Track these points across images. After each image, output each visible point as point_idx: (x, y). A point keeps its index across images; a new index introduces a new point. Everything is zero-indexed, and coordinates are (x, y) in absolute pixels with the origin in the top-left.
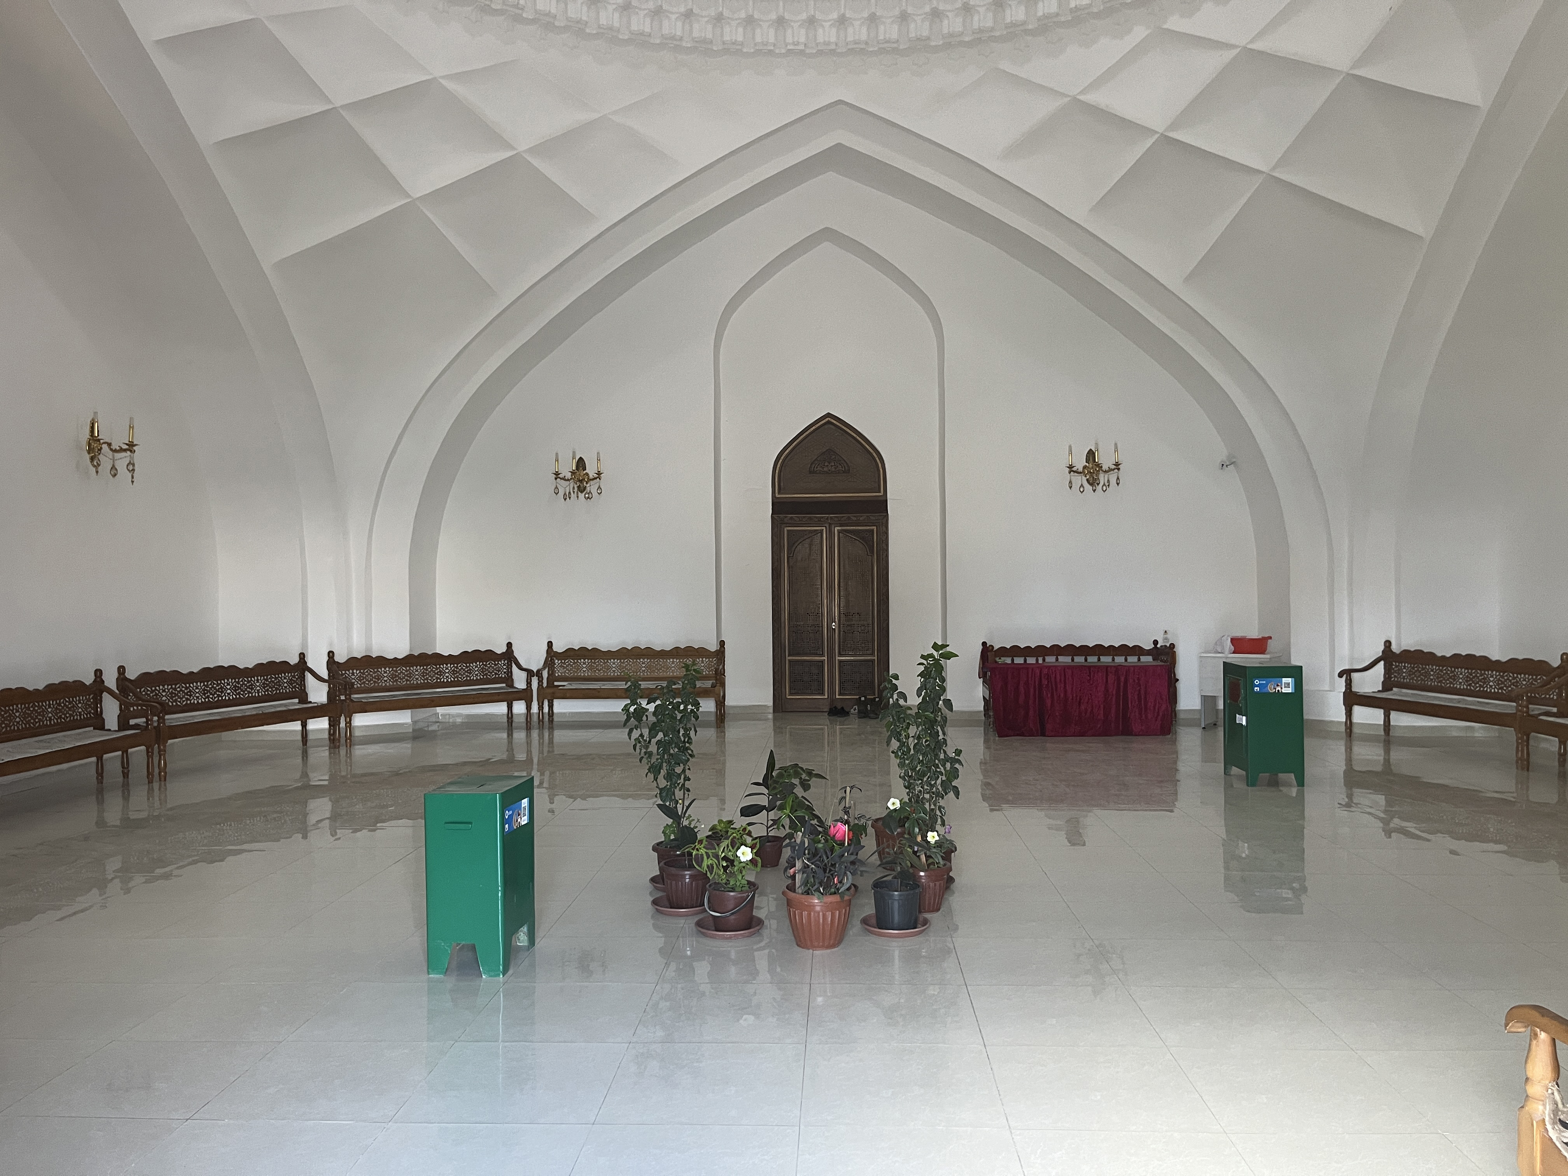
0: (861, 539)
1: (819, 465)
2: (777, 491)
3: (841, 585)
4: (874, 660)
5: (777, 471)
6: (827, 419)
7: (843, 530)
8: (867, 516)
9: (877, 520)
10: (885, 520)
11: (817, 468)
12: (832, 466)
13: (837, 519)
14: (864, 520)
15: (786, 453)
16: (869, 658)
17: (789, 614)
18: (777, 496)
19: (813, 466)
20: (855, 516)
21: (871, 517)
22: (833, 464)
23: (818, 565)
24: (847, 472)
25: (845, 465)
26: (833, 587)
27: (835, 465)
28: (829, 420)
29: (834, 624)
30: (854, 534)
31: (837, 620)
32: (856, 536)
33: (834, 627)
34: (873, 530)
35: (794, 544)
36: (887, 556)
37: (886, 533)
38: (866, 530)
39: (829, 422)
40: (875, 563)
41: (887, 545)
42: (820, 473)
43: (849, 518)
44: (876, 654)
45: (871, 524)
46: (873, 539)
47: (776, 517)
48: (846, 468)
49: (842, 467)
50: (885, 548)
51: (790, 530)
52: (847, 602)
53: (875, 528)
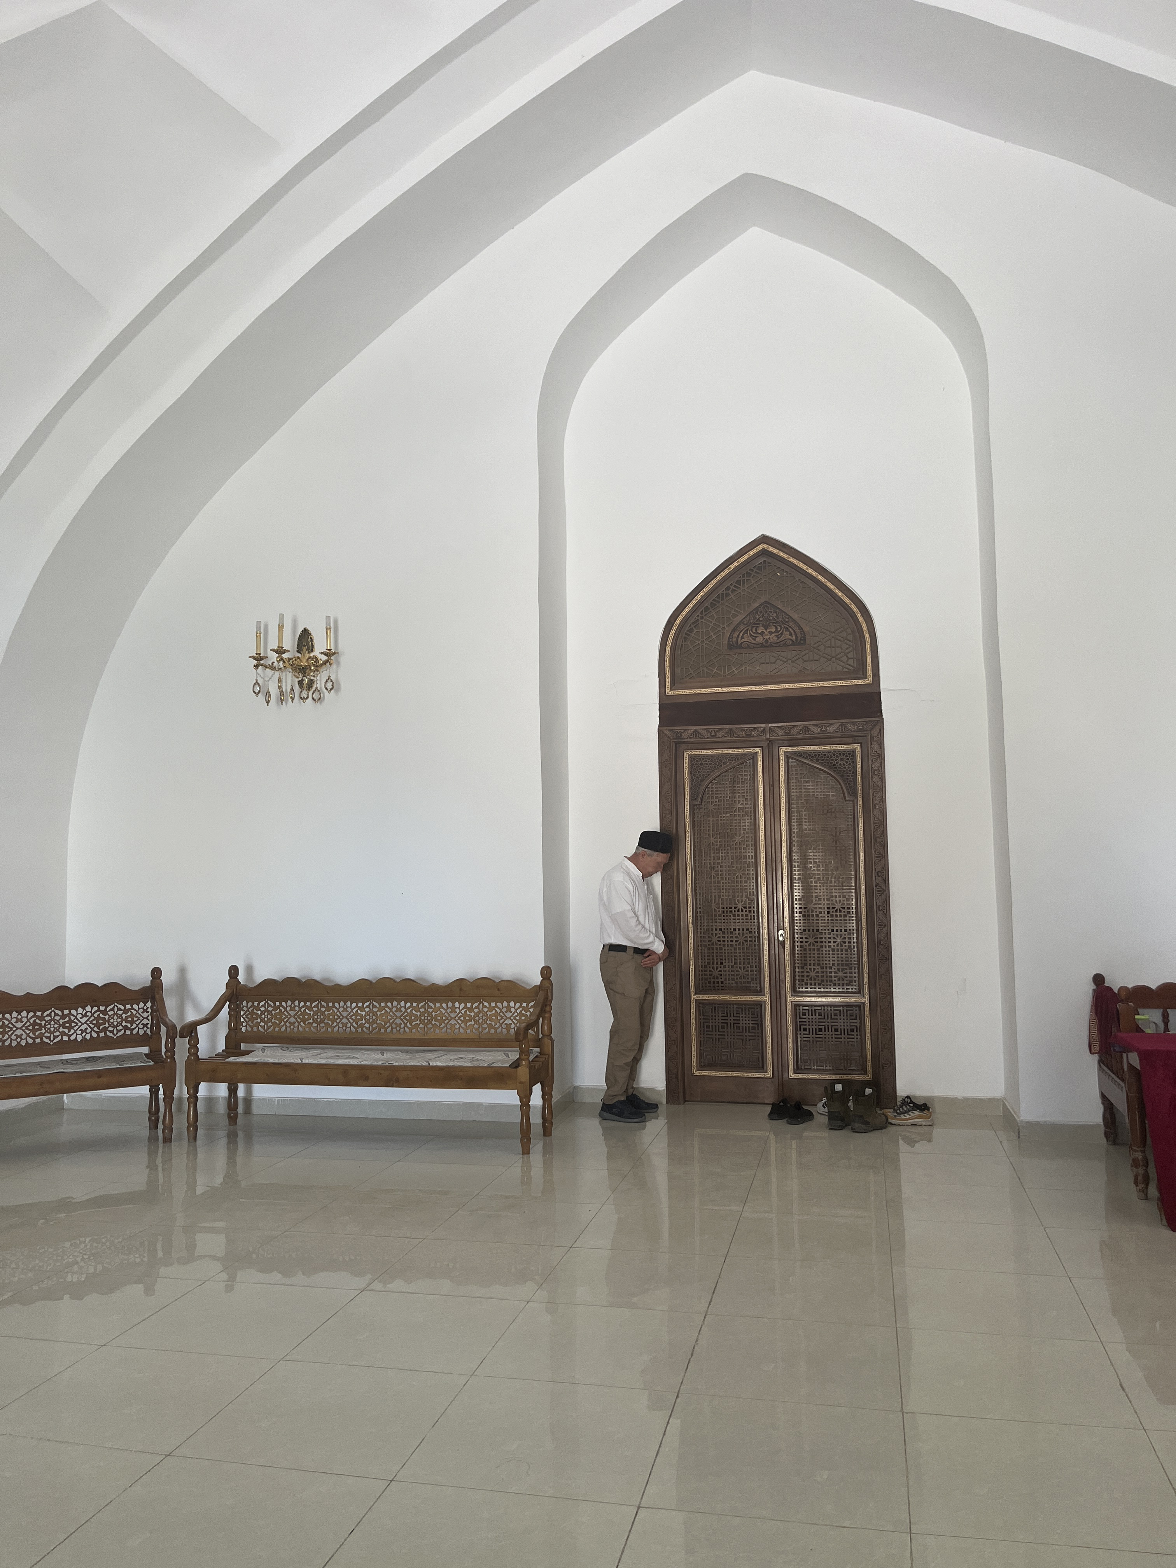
0: (830, 768)
1: (746, 632)
2: (668, 684)
3: (795, 857)
4: (864, 1003)
5: (668, 648)
6: (761, 547)
7: (795, 753)
8: (842, 724)
9: (860, 730)
10: (877, 728)
11: (742, 638)
12: (771, 633)
13: (781, 732)
14: (835, 732)
15: (684, 613)
16: (853, 1000)
17: (695, 913)
18: (669, 692)
19: (736, 635)
20: (816, 725)
21: (848, 725)
22: (774, 630)
23: (747, 822)
24: (800, 642)
25: (797, 631)
26: (779, 860)
27: (776, 631)
28: (764, 550)
29: (781, 932)
30: (817, 760)
31: (787, 925)
32: (822, 764)
33: (781, 939)
34: (853, 753)
35: (702, 780)
36: (883, 800)
37: (880, 756)
38: (841, 753)
39: (764, 552)
40: (861, 814)
41: (882, 778)
42: (748, 647)
43: (806, 729)
44: (866, 991)
45: (850, 740)
46: (855, 767)
47: (667, 733)
48: (799, 636)
49: (791, 634)
50: (879, 784)
51: (695, 756)
52: (807, 890)
53: (858, 747)
